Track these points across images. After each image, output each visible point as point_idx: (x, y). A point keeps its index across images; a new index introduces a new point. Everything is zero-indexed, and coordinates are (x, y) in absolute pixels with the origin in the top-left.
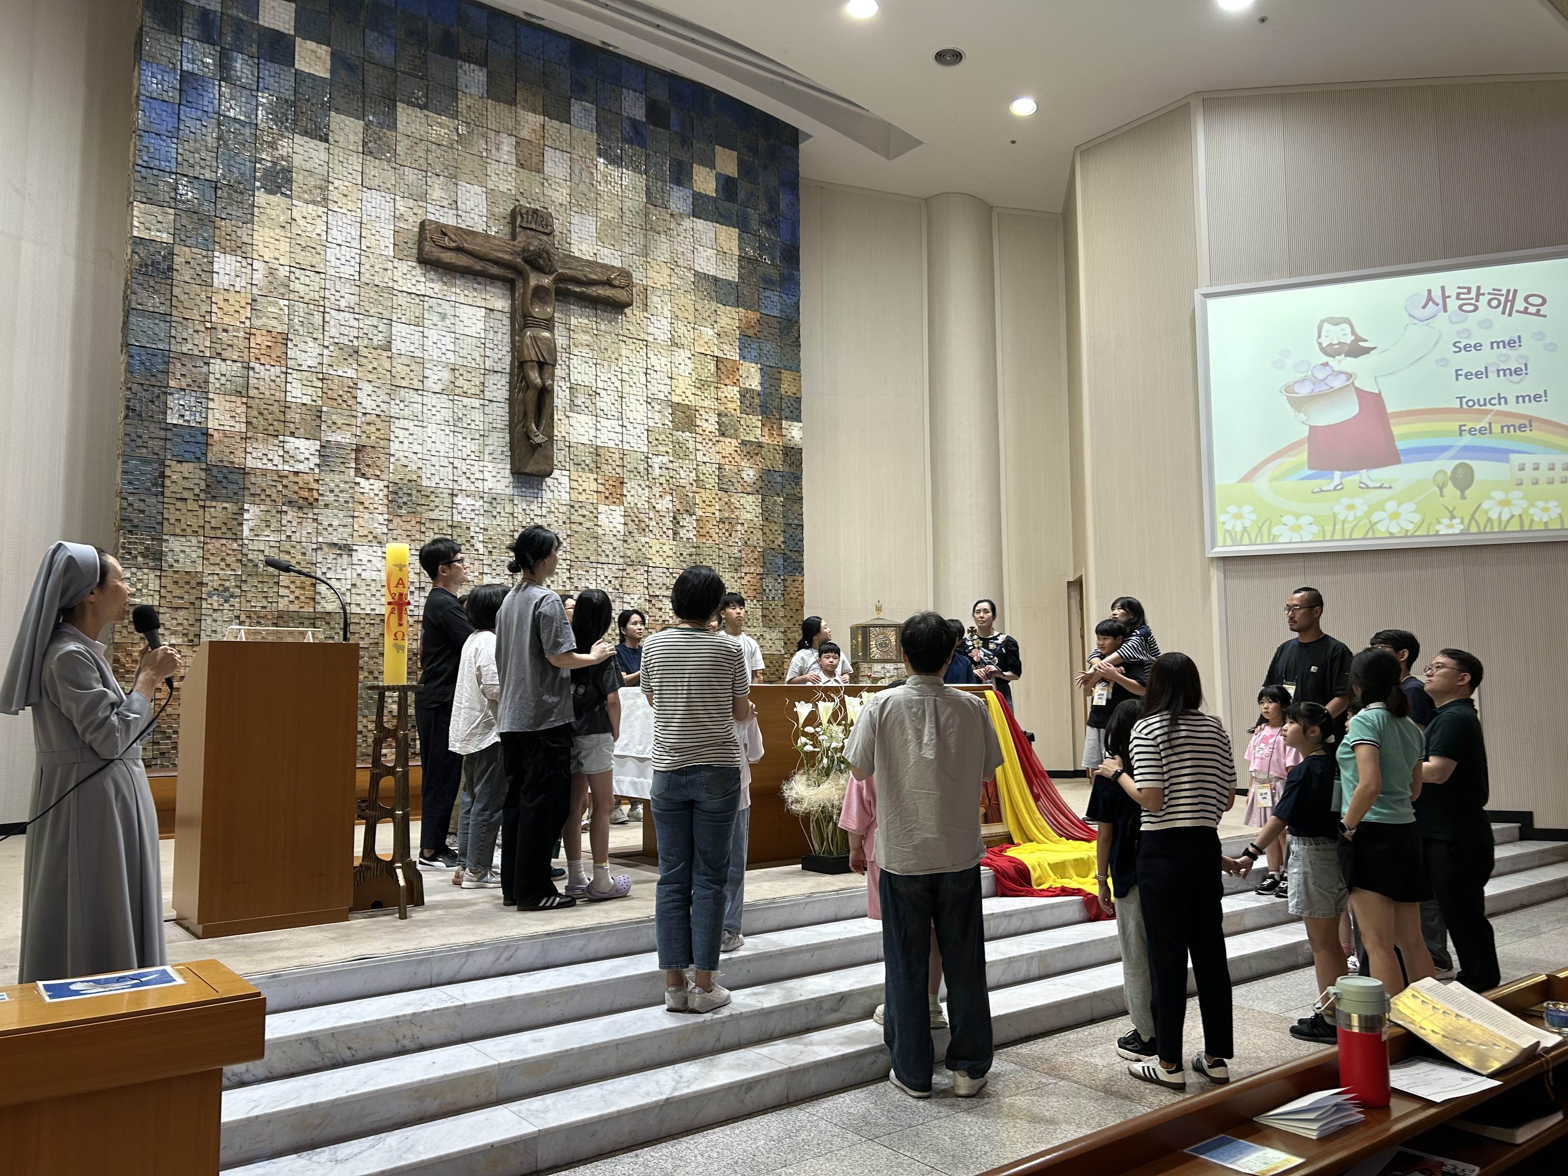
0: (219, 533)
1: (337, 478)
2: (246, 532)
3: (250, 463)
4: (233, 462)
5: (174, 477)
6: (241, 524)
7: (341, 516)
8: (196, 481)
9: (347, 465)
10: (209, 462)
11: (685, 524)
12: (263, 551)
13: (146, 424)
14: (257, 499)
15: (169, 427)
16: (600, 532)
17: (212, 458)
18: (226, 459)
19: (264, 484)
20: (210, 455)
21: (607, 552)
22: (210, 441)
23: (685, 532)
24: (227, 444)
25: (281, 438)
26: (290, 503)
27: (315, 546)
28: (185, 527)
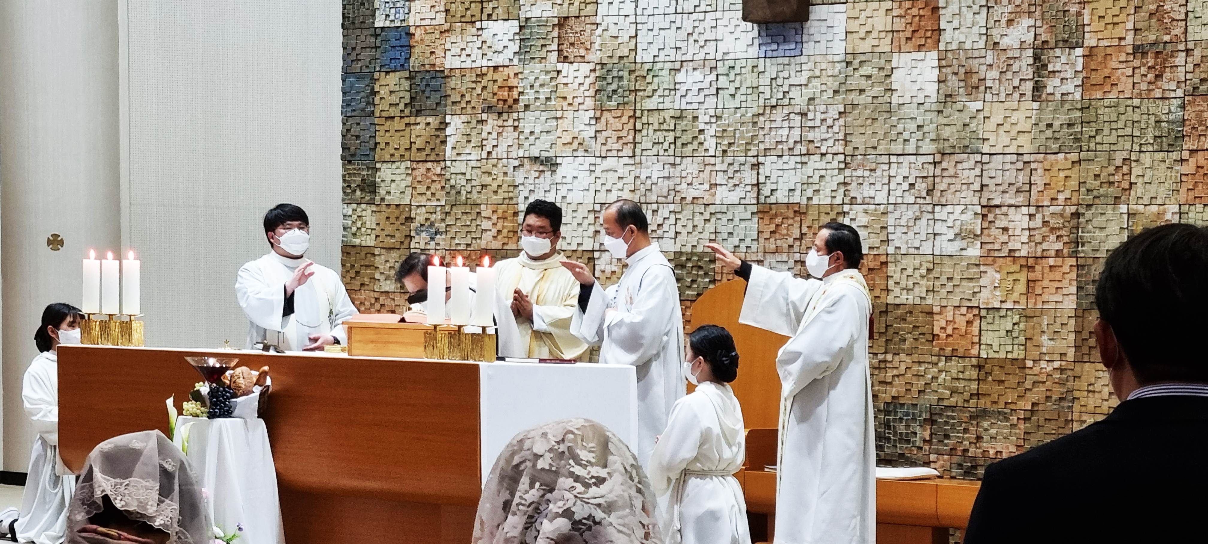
0: (422, 156)
1: (538, 67)
2: (449, 152)
3: (450, 62)
4: (434, 65)
5: (382, 92)
6: (444, 142)
7: (543, 119)
8: (401, 94)
9: (549, 48)
10: (411, 69)
11: (1058, 68)
12: (465, 174)
13: (358, 32)
14: (457, 108)
15: (378, 31)
16: (895, 100)
17: (414, 63)
18: (427, 62)
19: (463, 89)
20: (412, 59)
21: (906, 135)
22: (412, 43)
23: (1057, 82)
24: (427, 43)
25: (478, 25)
26: (489, 109)
27: (516, 163)
28: (393, 151)
